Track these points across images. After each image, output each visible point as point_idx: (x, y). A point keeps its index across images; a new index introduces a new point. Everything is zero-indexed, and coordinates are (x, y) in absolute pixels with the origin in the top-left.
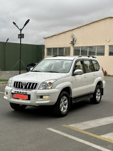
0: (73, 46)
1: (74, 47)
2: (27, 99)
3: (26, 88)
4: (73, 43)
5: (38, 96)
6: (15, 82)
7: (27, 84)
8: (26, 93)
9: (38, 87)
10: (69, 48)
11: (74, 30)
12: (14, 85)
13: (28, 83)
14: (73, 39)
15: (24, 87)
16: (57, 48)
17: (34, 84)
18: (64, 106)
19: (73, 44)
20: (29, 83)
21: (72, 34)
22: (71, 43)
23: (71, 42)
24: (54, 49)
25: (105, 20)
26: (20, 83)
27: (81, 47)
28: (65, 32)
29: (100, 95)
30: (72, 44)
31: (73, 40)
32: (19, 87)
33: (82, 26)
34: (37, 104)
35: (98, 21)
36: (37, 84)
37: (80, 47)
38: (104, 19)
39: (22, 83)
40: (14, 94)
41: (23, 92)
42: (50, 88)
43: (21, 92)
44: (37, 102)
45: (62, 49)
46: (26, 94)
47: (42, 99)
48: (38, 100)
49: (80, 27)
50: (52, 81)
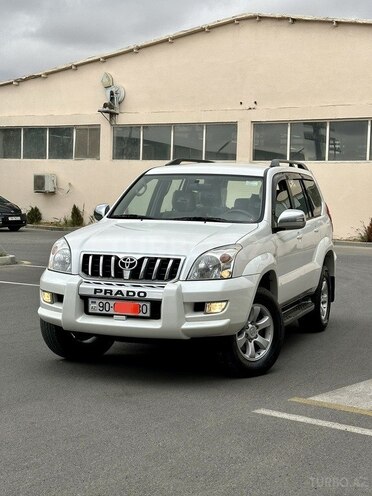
0: (110, 122)
1: (115, 127)
2: (148, 314)
3: (134, 276)
4: (111, 109)
5: (187, 303)
6: (86, 257)
7: (141, 261)
8: (142, 294)
9: (183, 271)
10: (94, 130)
11: (112, 60)
12: (84, 268)
13: (143, 258)
14: (112, 93)
15: (127, 274)
16: (42, 129)
17: (165, 261)
18: (259, 339)
19: (113, 115)
20: (146, 260)
21: (107, 76)
22: (101, 108)
23: (105, 105)
24: (29, 130)
25: (237, 27)
26: (107, 258)
27: (146, 127)
28: (76, 66)
29: (326, 300)
30: (107, 115)
31: (112, 99)
32: (107, 274)
33: (144, 43)
34: (186, 331)
35: (210, 28)
36: (177, 262)
37: (138, 127)
38: (232, 22)
39: (117, 259)
40: (90, 300)
41: (128, 292)
42: (225, 274)
43: (120, 292)
44: (187, 326)
45: (64, 131)
46: (143, 299)
47: (200, 315)
48: (187, 317)
49: (139, 48)
50: (231, 253)
